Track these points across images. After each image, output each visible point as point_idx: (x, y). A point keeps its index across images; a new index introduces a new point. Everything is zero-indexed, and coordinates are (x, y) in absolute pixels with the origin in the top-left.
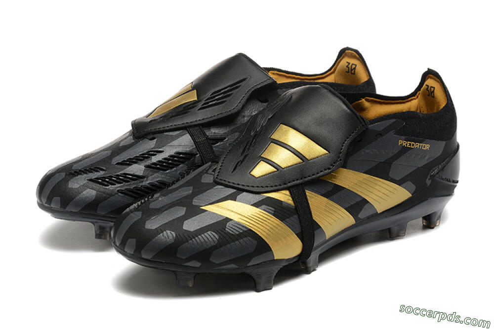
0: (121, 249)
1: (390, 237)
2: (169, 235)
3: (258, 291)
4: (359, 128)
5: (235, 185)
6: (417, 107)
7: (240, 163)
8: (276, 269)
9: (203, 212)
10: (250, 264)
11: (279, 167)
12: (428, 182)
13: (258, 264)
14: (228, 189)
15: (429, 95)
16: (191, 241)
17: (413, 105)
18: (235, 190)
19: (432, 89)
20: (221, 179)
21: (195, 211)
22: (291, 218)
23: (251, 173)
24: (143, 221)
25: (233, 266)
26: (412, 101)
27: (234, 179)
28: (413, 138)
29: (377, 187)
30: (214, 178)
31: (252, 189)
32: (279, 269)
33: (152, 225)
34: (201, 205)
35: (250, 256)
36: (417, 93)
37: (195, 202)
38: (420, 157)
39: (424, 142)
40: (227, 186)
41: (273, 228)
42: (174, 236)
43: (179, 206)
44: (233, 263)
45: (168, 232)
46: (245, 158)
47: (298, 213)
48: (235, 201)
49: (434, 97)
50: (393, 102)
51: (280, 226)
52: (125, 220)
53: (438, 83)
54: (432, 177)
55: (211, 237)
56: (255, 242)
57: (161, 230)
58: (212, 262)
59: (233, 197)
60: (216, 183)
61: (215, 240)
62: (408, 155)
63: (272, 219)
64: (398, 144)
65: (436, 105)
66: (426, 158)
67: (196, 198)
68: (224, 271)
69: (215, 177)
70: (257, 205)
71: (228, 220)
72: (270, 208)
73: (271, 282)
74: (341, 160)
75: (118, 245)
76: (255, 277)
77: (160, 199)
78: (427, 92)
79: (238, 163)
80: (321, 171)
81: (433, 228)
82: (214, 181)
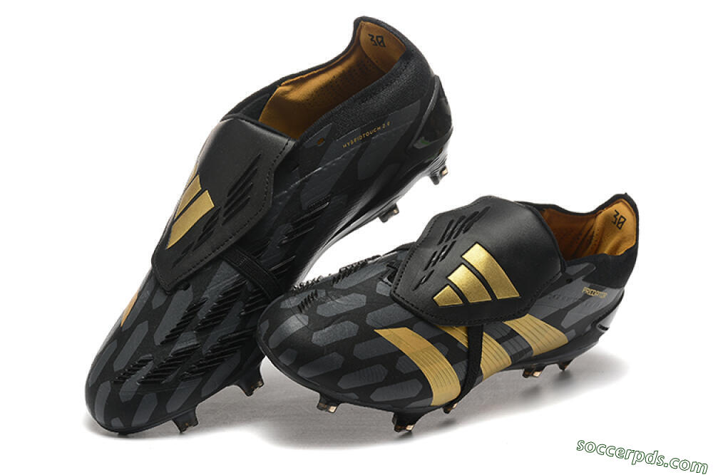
7: (423, 280)
12: (588, 328)
15: (614, 223)
18: (413, 316)
19: (622, 220)
20: (399, 296)
22: (461, 363)
23: (435, 298)
28: (597, 285)
30: (391, 290)
34: (374, 326)
37: (368, 319)
38: (594, 305)
39: (605, 290)
46: (430, 274)
47: (468, 359)
49: (620, 228)
53: (632, 216)
56: (421, 386)
59: (409, 325)
60: (393, 299)
62: (585, 303)
66: (599, 306)
67: (370, 313)
69: (394, 290)
71: (401, 353)
72: (444, 347)
77: (328, 302)
78: (614, 219)
82: (391, 295)
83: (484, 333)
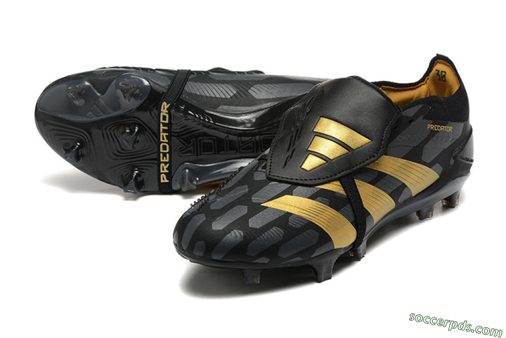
0: (189, 253)
1: (420, 219)
2: (236, 235)
3: (319, 281)
4: (396, 114)
5: (289, 180)
6: (427, 92)
7: (289, 159)
8: (335, 258)
9: (265, 209)
10: (313, 256)
11: (327, 159)
12: (452, 162)
13: (320, 255)
14: (282, 184)
15: (439, 80)
16: (259, 238)
17: (423, 90)
18: (290, 185)
19: (443, 74)
20: (274, 176)
21: (257, 209)
22: (345, 207)
23: (303, 167)
24: (208, 223)
25: (299, 259)
26: (422, 87)
27: (286, 174)
28: (439, 121)
29: (413, 171)
30: (266, 175)
31: (306, 182)
32: (337, 258)
33: (218, 226)
34: (260, 202)
35: (313, 248)
36: (425, 78)
37: (254, 199)
38: (445, 139)
39: (448, 124)
40: (281, 182)
41: (331, 218)
42: (242, 234)
43: (240, 205)
44: (299, 256)
45: (235, 231)
46: (292, 153)
47: (350, 202)
48: (292, 195)
49: (445, 81)
50: (405, 88)
51: (336, 216)
52: (189, 224)
53: (449, 68)
54: (455, 158)
55: (276, 232)
56: (317, 234)
57: (228, 229)
58: (280, 257)
59: (289, 192)
60: (270, 180)
61: (281, 235)
62: (435, 138)
63: (329, 211)
64: (427, 128)
65: (448, 88)
66: (450, 139)
67: (254, 195)
68: (289, 265)
69: (268, 173)
70: (312, 197)
71: (288, 214)
72: (325, 199)
73: (330, 272)
74: (383, 147)
75: (185, 249)
76: (317, 268)
77: (219, 200)
78: (438, 77)
79: (287, 159)
80: (367, 160)
81: (454, 207)
82: (267, 178)
83: (355, 180)
